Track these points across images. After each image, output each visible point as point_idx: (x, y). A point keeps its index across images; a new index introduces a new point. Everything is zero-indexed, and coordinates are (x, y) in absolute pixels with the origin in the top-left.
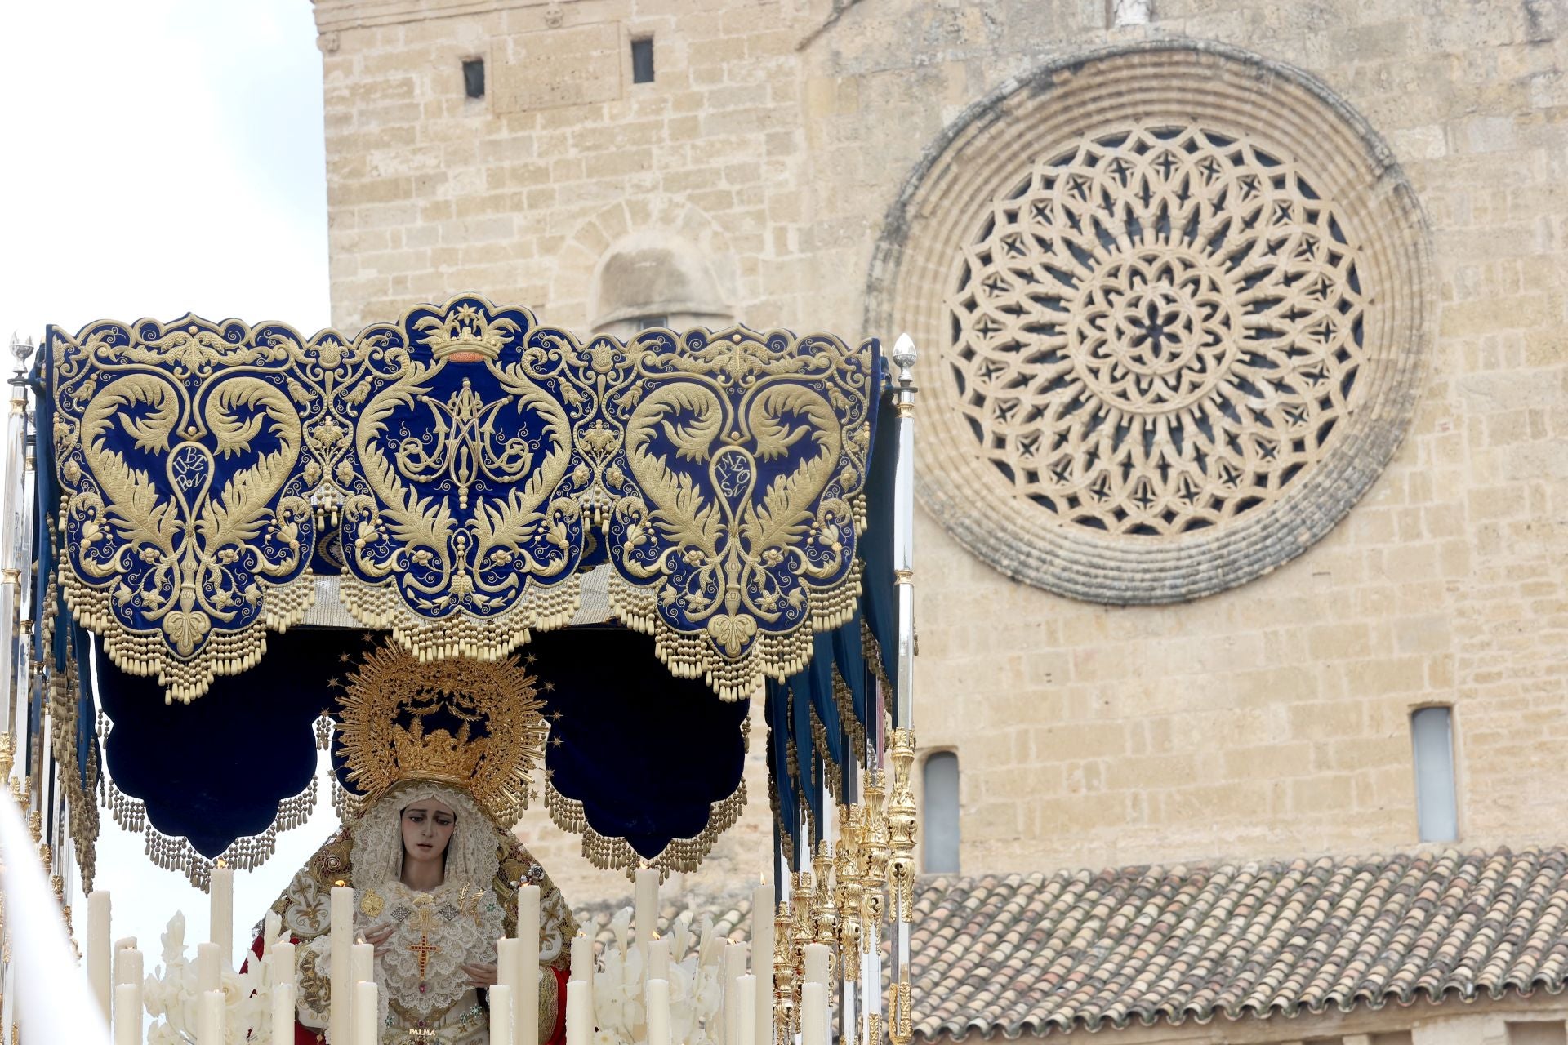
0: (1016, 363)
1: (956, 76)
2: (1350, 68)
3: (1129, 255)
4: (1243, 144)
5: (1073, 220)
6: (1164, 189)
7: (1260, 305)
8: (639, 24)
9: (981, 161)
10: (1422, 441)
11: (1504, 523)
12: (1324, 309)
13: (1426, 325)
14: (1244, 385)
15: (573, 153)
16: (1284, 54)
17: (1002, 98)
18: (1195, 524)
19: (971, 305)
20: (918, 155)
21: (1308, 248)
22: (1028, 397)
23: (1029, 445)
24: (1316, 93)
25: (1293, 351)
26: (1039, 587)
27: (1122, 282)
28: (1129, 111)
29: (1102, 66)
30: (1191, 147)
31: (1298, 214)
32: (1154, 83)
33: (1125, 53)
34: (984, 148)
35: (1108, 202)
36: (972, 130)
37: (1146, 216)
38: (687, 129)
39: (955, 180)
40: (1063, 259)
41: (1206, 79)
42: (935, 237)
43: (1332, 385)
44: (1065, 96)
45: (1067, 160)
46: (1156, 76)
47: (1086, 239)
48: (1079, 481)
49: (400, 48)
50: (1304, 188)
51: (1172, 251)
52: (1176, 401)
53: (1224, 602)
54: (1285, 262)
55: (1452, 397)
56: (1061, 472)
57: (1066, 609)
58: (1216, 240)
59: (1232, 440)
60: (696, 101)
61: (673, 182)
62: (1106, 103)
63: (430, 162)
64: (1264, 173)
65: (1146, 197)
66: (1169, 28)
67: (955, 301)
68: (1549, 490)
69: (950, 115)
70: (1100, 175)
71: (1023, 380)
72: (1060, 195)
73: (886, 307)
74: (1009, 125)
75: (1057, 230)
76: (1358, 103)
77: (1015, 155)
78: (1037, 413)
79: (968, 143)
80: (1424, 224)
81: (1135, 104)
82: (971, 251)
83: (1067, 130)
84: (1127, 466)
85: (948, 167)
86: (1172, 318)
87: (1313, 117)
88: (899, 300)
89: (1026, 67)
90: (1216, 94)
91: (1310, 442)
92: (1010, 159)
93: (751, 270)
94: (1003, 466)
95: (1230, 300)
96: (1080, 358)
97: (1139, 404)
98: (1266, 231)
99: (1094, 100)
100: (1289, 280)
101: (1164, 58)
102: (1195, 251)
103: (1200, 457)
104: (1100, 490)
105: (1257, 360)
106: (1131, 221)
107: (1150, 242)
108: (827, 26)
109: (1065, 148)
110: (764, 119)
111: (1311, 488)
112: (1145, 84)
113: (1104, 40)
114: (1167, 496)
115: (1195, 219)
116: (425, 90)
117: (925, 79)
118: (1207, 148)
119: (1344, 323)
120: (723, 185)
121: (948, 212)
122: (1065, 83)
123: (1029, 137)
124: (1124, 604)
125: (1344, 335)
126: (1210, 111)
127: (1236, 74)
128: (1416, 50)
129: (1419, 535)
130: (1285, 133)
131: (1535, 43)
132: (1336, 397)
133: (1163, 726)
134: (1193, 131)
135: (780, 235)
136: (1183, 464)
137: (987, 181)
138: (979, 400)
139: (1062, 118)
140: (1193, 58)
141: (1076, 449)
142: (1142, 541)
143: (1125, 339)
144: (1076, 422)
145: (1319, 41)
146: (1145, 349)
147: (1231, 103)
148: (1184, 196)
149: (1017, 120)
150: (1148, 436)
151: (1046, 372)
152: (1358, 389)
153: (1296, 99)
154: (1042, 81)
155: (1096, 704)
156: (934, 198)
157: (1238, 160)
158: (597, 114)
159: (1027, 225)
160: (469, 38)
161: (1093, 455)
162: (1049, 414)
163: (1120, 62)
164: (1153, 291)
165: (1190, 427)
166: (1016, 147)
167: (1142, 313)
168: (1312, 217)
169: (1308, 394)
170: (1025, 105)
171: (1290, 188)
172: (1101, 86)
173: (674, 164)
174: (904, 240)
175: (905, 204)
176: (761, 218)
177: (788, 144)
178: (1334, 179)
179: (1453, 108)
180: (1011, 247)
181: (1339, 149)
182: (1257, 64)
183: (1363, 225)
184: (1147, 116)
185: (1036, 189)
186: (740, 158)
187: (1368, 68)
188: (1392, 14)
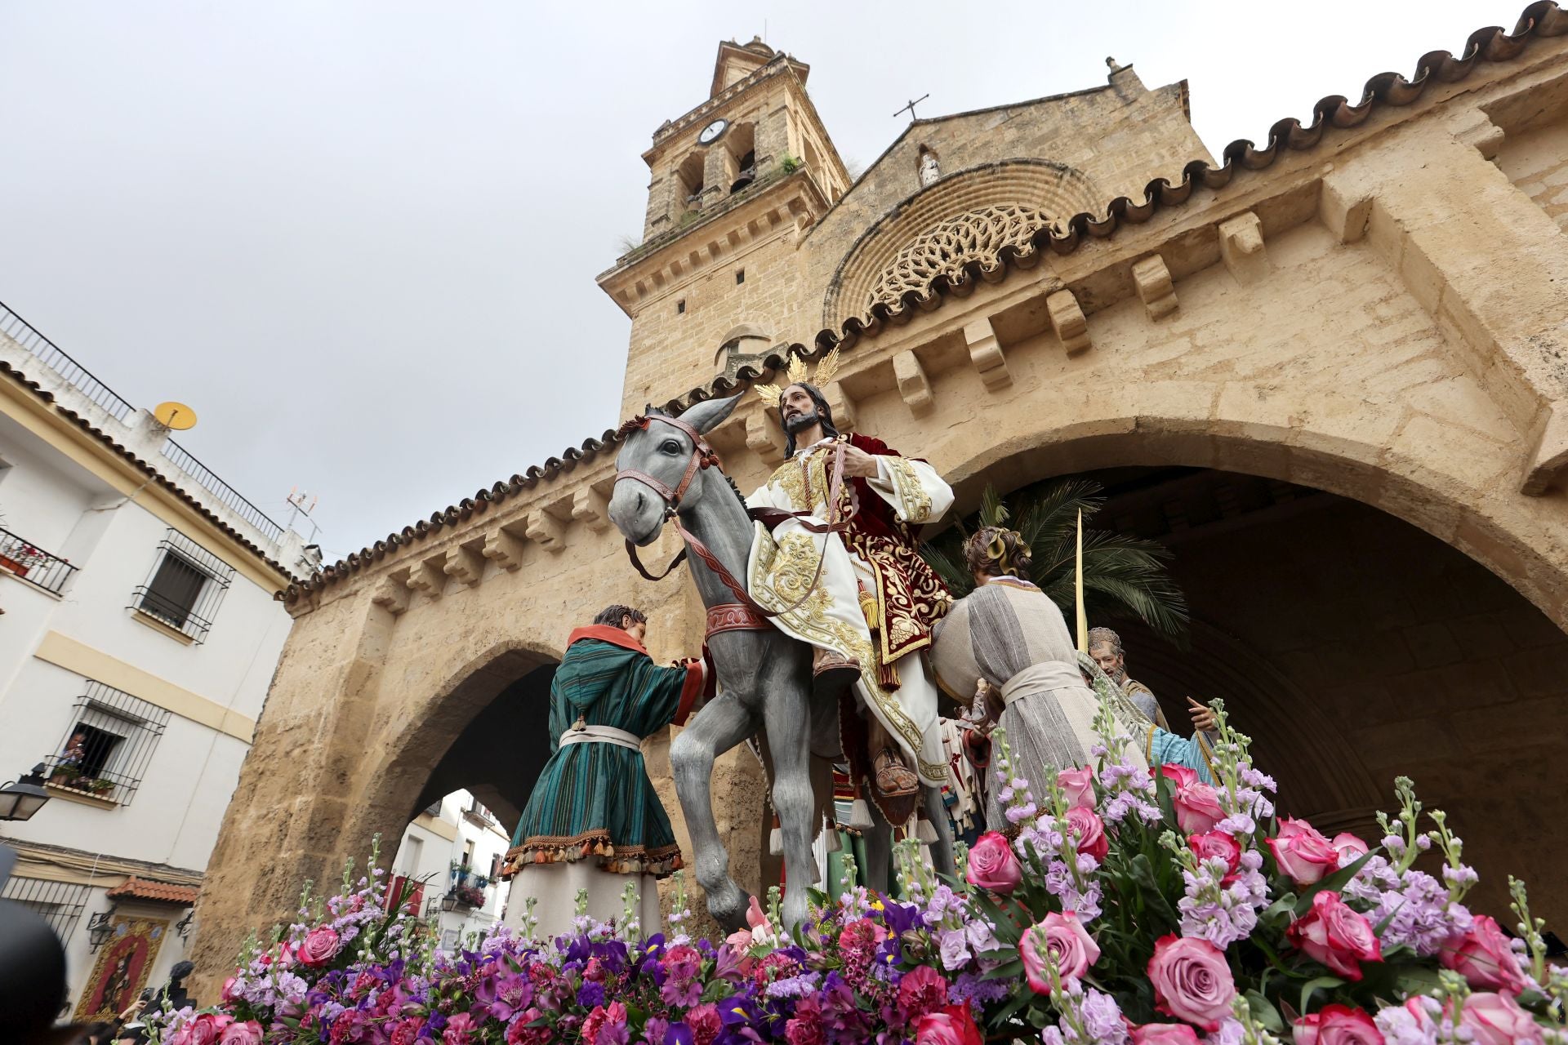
1: (858, 226)
2: (1037, 150)
4: (992, 208)
5: (918, 264)
6: (958, 238)
8: (738, 266)
9: (873, 252)
15: (713, 313)
16: (1003, 157)
17: (878, 224)
28: (937, 216)
29: (921, 197)
30: (968, 219)
31: (1023, 220)
32: (946, 198)
34: (873, 247)
35: (932, 252)
36: (867, 240)
37: (950, 248)
38: (758, 289)
39: (862, 262)
40: (914, 277)
41: (969, 186)
42: (855, 286)
44: (907, 217)
45: (912, 245)
46: (946, 195)
47: (924, 267)
49: (658, 308)
51: (964, 254)
54: (1021, 237)
58: (986, 244)
60: (760, 280)
61: (748, 308)
62: (926, 216)
63: (663, 336)
64: (1004, 214)
65: (950, 243)
67: (867, 309)
69: (855, 238)
70: (928, 245)
72: (910, 258)
73: (833, 310)
74: (884, 236)
75: (910, 269)
77: (889, 249)
79: (865, 246)
80: (1090, 177)
81: (938, 213)
85: (857, 257)
88: (840, 307)
89: (887, 210)
90: (975, 191)
92: (886, 251)
98: (1009, 231)
99: (920, 216)
101: (948, 184)
106: (944, 254)
108: (808, 237)
110: (784, 276)
112: (941, 201)
115: (974, 241)
116: (664, 315)
117: (846, 234)
118: (975, 217)
120: (768, 300)
121: (861, 274)
122: (906, 210)
123: (893, 239)
126: (973, 201)
127: (982, 176)
128: (1068, 132)
130: (1011, 192)
131: (1128, 105)
134: (967, 214)
135: (791, 310)
137: (877, 262)
139: (907, 228)
140: (961, 178)
145: (1021, 147)
147: (983, 192)
148: (967, 236)
149: (887, 233)
153: (1013, 171)
154: (895, 215)
156: (853, 269)
157: (990, 214)
158: (722, 297)
160: (679, 296)
163: (928, 193)
166: (888, 245)
168: (1031, 217)
170: (888, 225)
171: (1018, 213)
172: (922, 208)
173: (750, 302)
174: (840, 286)
175: (839, 273)
176: (782, 305)
177: (792, 279)
178: (1039, 196)
179: (1092, 141)
180: (892, 283)
181: (1038, 180)
182: (991, 165)
183: (1058, 205)
184: (946, 216)
185: (900, 259)
186: (772, 292)
187: (1046, 146)
188: (1052, 127)
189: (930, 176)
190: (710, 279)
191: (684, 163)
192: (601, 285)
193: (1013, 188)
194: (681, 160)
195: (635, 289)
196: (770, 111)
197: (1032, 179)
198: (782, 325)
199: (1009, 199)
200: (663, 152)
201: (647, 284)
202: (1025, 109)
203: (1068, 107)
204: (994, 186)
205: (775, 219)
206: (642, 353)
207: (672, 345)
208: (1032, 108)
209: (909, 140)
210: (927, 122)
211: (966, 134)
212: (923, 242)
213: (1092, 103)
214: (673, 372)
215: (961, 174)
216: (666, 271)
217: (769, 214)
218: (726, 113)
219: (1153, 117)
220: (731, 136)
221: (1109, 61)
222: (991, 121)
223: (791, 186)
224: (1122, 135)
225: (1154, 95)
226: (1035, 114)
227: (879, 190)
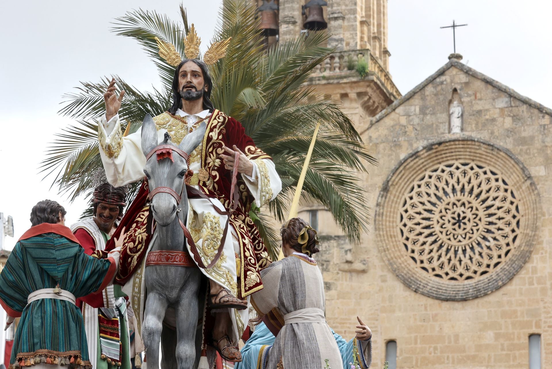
0: (418, 229)
1: (405, 145)
2: (518, 149)
3: (452, 199)
4: (487, 169)
5: (437, 188)
6: (464, 180)
7: (490, 215)
9: (411, 170)
10: (535, 257)
12: (508, 217)
13: (538, 224)
14: (484, 238)
16: (500, 143)
17: (418, 152)
18: (468, 278)
19: (406, 211)
20: (393, 167)
21: (505, 199)
22: (422, 239)
23: (422, 252)
24: (509, 154)
25: (499, 229)
26: (423, 294)
27: (450, 207)
28: (454, 157)
29: (447, 144)
30: (472, 169)
31: (502, 189)
32: (462, 150)
33: (454, 141)
34: (412, 166)
35: (447, 183)
36: (409, 161)
37: (458, 188)
39: (403, 175)
40: (433, 199)
41: (477, 149)
42: (397, 191)
43: (510, 239)
44: (436, 152)
45: (436, 170)
46: (463, 148)
47: (440, 194)
48: (435, 264)
50: (504, 182)
51: (465, 199)
52: (465, 242)
53: (476, 301)
54: (498, 203)
55: (544, 245)
56: (430, 260)
57: (430, 301)
58: (478, 195)
59: (480, 254)
62: (448, 155)
64: (493, 177)
65: (458, 182)
66: (467, 134)
67: (402, 210)
69: (402, 156)
70: (445, 176)
71: (420, 234)
72: (433, 181)
73: (381, 211)
74: (420, 160)
75: (432, 190)
76: (521, 158)
77: (421, 168)
78: (424, 243)
79: (408, 164)
80: (538, 194)
81: (456, 155)
82: (407, 196)
83: (436, 162)
84: (450, 260)
85: (401, 171)
86: (464, 218)
87: (507, 162)
88: (385, 209)
89: (425, 143)
90: (480, 154)
91: (503, 256)
92: (419, 170)
94: (413, 258)
95: (481, 213)
96: (437, 228)
97: (454, 242)
98: (492, 194)
99: (445, 154)
100: (499, 208)
101: (465, 143)
102: (472, 199)
103: (471, 259)
104: (442, 266)
105: (488, 231)
106: (454, 190)
107: (459, 196)
108: (368, 129)
109: (435, 167)
111: (503, 269)
112: (459, 150)
113: (448, 137)
114: (461, 269)
115: (472, 189)
117: (396, 145)
118: (476, 169)
119: (514, 222)
121: (401, 184)
122: (436, 148)
123: (425, 163)
124: (447, 300)
125: (514, 225)
126: (478, 159)
127: (486, 148)
128: (538, 144)
129: (533, 284)
130: (499, 166)
132: (511, 243)
133: (457, 337)
134: (473, 164)
136: (466, 260)
137: (412, 176)
138: (407, 239)
139: (435, 158)
140: (473, 143)
141: (435, 255)
142: (453, 282)
143: (451, 223)
144: (435, 247)
145: (510, 140)
146: (456, 226)
147: (484, 157)
148: (469, 182)
149: (422, 158)
150: (456, 252)
151: (427, 232)
152: (518, 241)
154: (429, 148)
155: (437, 329)
156: (397, 180)
157: (485, 173)
159: (423, 189)
161: (440, 257)
162: (428, 244)
163: (452, 143)
164: (459, 210)
165: (468, 250)
166: (421, 166)
167: (456, 216)
168: (506, 190)
169: (503, 242)
170: (424, 154)
171: (500, 182)
172: (446, 150)
174: (388, 191)
175: (388, 181)
178: (513, 180)
179: (547, 162)
180: (419, 196)
181: (514, 172)
182: (492, 145)
183: (523, 191)
185: (426, 179)
187: (524, 149)
188: (531, 134)
197: (511, 167)
202: (521, 104)
203: (543, 122)
204: (491, 157)
208: (525, 106)
209: (448, 76)
210: (463, 66)
211: (484, 100)
212: (443, 171)
215: (474, 140)
222: (500, 100)
223: (362, 84)
226: (526, 114)
227: (421, 116)
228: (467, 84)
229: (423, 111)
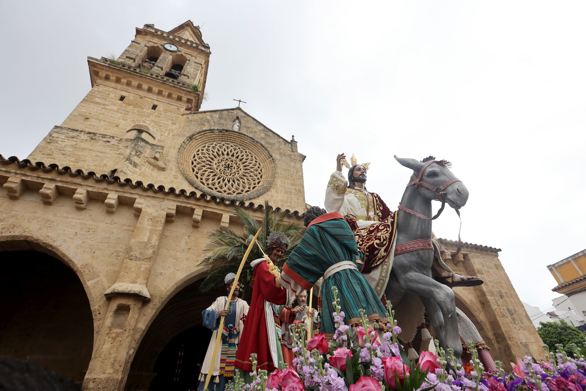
0: (203, 164)
1: (207, 125)
2: (267, 145)
3: (226, 157)
4: (247, 151)
5: (219, 151)
6: (234, 152)
7: (246, 169)
8: (156, 103)
9: (207, 137)
10: (272, 189)
11: (285, 205)
12: (256, 173)
13: (276, 175)
14: (242, 178)
15: (136, 111)
16: (258, 140)
17: (214, 130)
19: (198, 155)
21: (255, 165)
22: (204, 169)
23: (202, 175)
25: (251, 176)
27: (224, 160)
28: (231, 141)
29: (231, 132)
30: (239, 149)
32: (237, 138)
34: (208, 135)
35: (225, 150)
36: (208, 132)
38: (159, 117)
39: (202, 137)
40: (215, 154)
42: (196, 143)
44: (223, 135)
45: (220, 143)
46: (238, 137)
47: (220, 153)
48: (210, 182)
49: (111, 90)
51: (234, 159)
52: (230, 177)
54: (251, 166)
55: (278, 186)
56: (207, 180)
58: (241, 160)
59: (238, 185)
60: (162, 114)
61: (152, 121)
62: (229, 138)
63: (107, 103)
64: (250, 155)
65: (231, 152)
67: (195, 153)
68: (292, 202)
69: (204, 129)
71: (204, 166)
73: (185, 146)
74: (213, 135)
75: (215, 151)
78: (205, 171)
79: (206, 133)
81: (232, 140)
82: (200, 148)
84: (219, 183)
85: (202, 135)
86: (232, 166)
87: (260, 149)
88: (187, 147)
89: (219, 128)
90: (246, 143)
92: (211, 139)
93: (162, 135)
94: (196, 176)
95: (241, 167)
96: (215, 167)
97: (223, 175)
98: (249, 161)
99: (227, 137)
100: (251, 168)
101: (240, 135)
102: (237, 160)
103: (232, 185)
104: (213, 185)
105: (244, 176)
106: (228, 154)
107: (230, 157)
108: (188, 114)
110: (172, 120)
111: (252, 193)
112: (235, 138)
114: (225, 189)
115: (238, 157)
116: (112, 95)
117: (202, 124)
120: (162, 124)
121: (199, 141)
122: (224, 132)
123: (215, 138)
125: (259, 176)
126: (244, 145)
127: (250, 140)
128: (276, 147)
130: (255, 150)
131: (292, 152)
132: (257, 183)
134: (240, 147)
135: (169, 134)
136: (229, 185)
137: (207, 140)
138: (195, 167)
139: (221, 138)
140: (244, 136)
141: (211, 178)
143: (223, 167)
144: (212, 174)
145: (263, 141)
146: (226, 169)
147: (248, 145)
148: (237, 154)
149: (215, 134)
150: (224, 180)
152: (260, 184)
153: (259, 146)
154: (220, 131)
156: (198, 137)
158: (143, 108)
159: (211, 149)
160: (124, 94)
161: (213, 180)
162: (207, 172)
163: (233, 133)
164: (229, 162)
165: (231, 181)
166: (213, 138)
167: (227, 164)
168: (256, 162)
169: (252, 182)
170: (217, 132)
171: (253, 158)
172: (229, 135)
173: (154, 119)
174: (191, 140)
175: (193, 135)
176: (166, 130)
177: (175, 124)
178: (261, 158)
179: (281, 154)
180: (207, 150)
181: (263, 154)
182: (254, 140)
183: (265, 164)
184: (234, 143)
185: (214, 145)
186: (166, 122)
187: (270, 146)
188: (273, 142)
189: (236, 128)
190: (141, 98)
191: (153, 47)
192: (88, 61)
193: (256, 150)
194: (152, 44)
195: (104, 75)
196: (196, 61)
197: (262, 152)
198: (163, 137)
199: (253, 152)
200: (146, 35)
201: (111, 78)
202: (269, 131)
203: (279, 140)
204: (251, 146)
205: (179, 99)
206: (92, 102)
207: (110, 110)
208: (271, 133)
209: (235, 112)
210: (243, 111)
211: (251, 125)
212: (223, 145)
213: (285, 144)
214: (105, 121)
215: (245, 135)
216: (124, 81)
217: (178, 96)
218: (179, 46)
219: (296, 160)
220: (177, 55)
221: (293, 136)
222: (260, 127)
223: (192, 94)
224: (288, 158)
225: (299, 154)
226: (271, 135)
227: (219, 119)
228: (244, 117)
229: (220, 118)
